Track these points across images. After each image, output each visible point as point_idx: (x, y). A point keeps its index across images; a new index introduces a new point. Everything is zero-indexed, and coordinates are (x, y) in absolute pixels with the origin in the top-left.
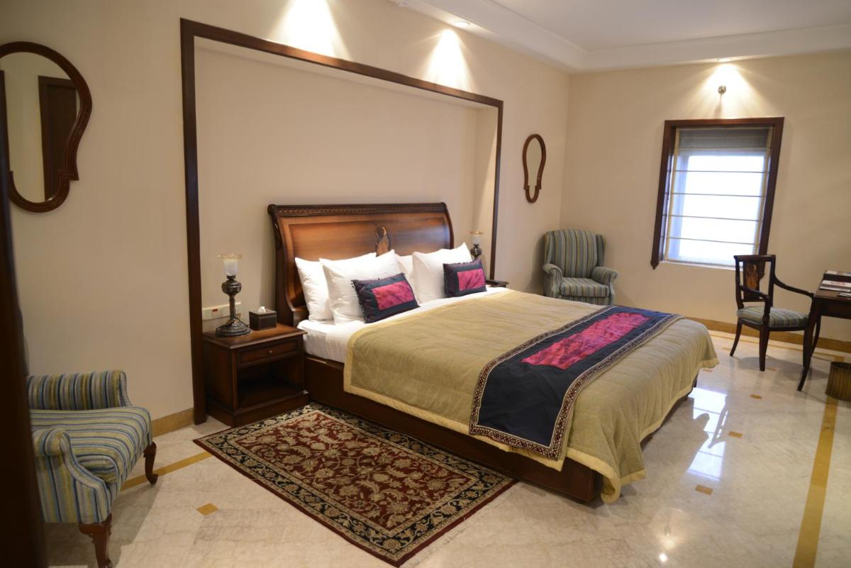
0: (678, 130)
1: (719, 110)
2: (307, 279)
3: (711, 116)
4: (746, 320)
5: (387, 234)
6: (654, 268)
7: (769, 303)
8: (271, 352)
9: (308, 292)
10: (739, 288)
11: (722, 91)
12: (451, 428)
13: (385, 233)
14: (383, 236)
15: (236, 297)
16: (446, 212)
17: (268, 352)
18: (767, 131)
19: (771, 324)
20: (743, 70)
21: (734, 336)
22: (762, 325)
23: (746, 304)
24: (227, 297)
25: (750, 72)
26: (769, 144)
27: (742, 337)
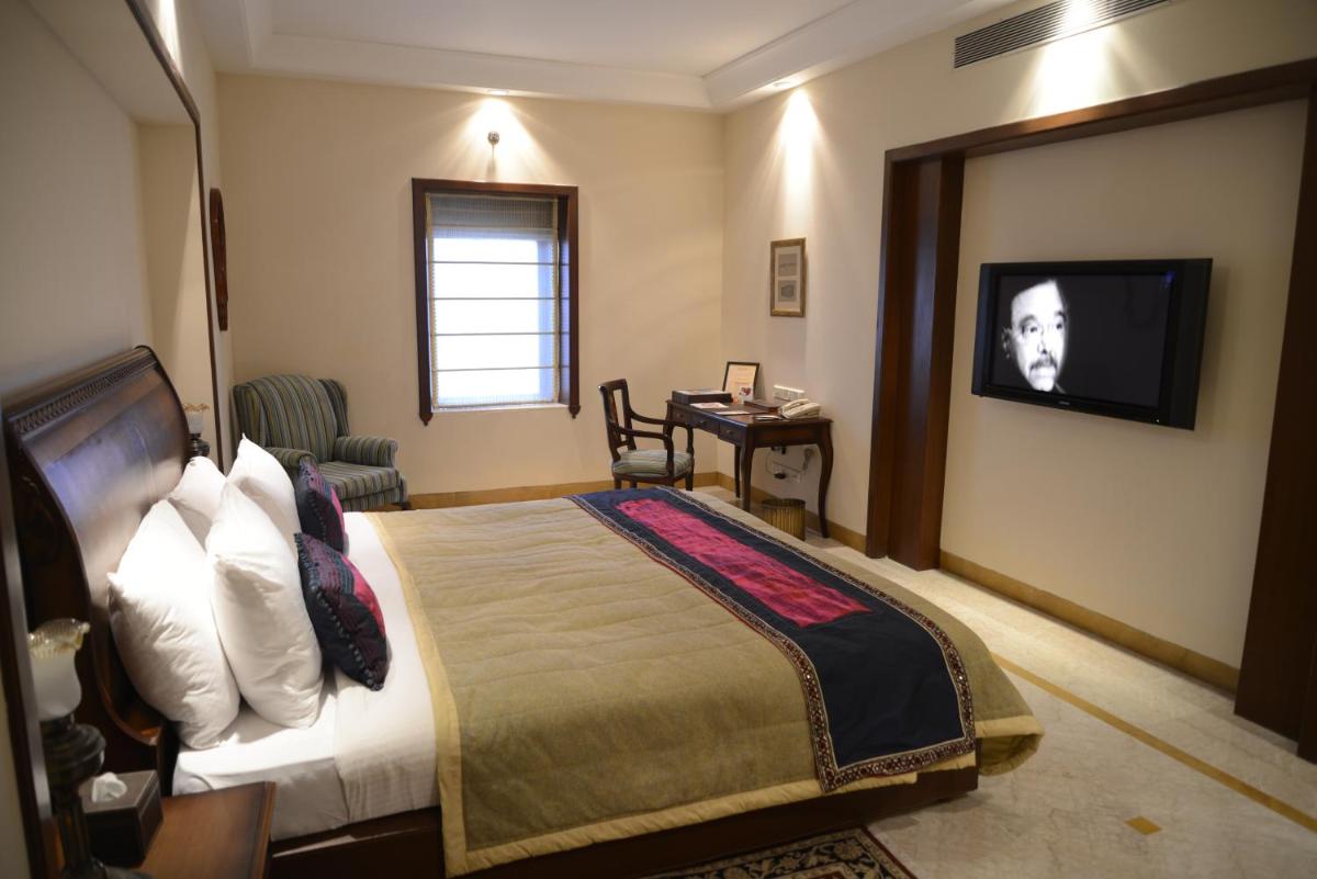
0: (428, 195)
1: (492, 169)
2: (162, 629)
6: (426, 424)
9: (174, 666)
11: (494, 139)
12: (774, 804)
16: (161, 369)
20: (519, 111)
25: (528, 117)
26: (555, 224)
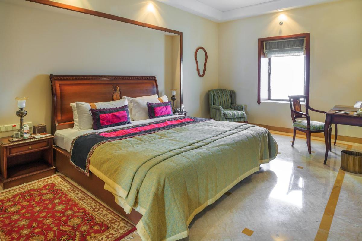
0: (264, 42)
1: (281, 32)
3: (277, 35)
4: (298, 128)
5: (119, 89)
7: (309, 119)
8: (30, 147)
10: (292, 112)
11: (281, 24)
13: (118, 88)
14: (116, 90)
15: (24, 118)
16: (155, 80)
17: (29, 148)
18: (303, 40)
19: (311, 130)
21: (293, 135)
22: (307, 130)
23: (297, 120)
24: (19, 118)
27: (296, 135)
